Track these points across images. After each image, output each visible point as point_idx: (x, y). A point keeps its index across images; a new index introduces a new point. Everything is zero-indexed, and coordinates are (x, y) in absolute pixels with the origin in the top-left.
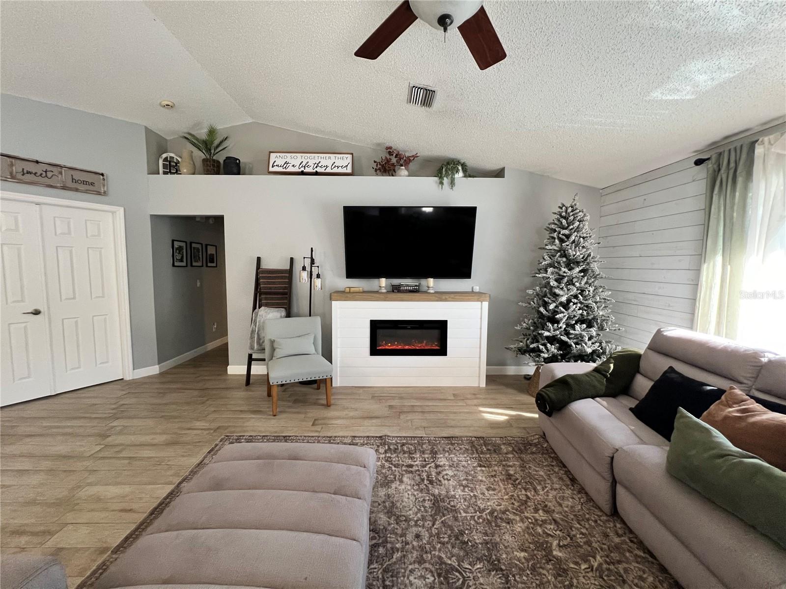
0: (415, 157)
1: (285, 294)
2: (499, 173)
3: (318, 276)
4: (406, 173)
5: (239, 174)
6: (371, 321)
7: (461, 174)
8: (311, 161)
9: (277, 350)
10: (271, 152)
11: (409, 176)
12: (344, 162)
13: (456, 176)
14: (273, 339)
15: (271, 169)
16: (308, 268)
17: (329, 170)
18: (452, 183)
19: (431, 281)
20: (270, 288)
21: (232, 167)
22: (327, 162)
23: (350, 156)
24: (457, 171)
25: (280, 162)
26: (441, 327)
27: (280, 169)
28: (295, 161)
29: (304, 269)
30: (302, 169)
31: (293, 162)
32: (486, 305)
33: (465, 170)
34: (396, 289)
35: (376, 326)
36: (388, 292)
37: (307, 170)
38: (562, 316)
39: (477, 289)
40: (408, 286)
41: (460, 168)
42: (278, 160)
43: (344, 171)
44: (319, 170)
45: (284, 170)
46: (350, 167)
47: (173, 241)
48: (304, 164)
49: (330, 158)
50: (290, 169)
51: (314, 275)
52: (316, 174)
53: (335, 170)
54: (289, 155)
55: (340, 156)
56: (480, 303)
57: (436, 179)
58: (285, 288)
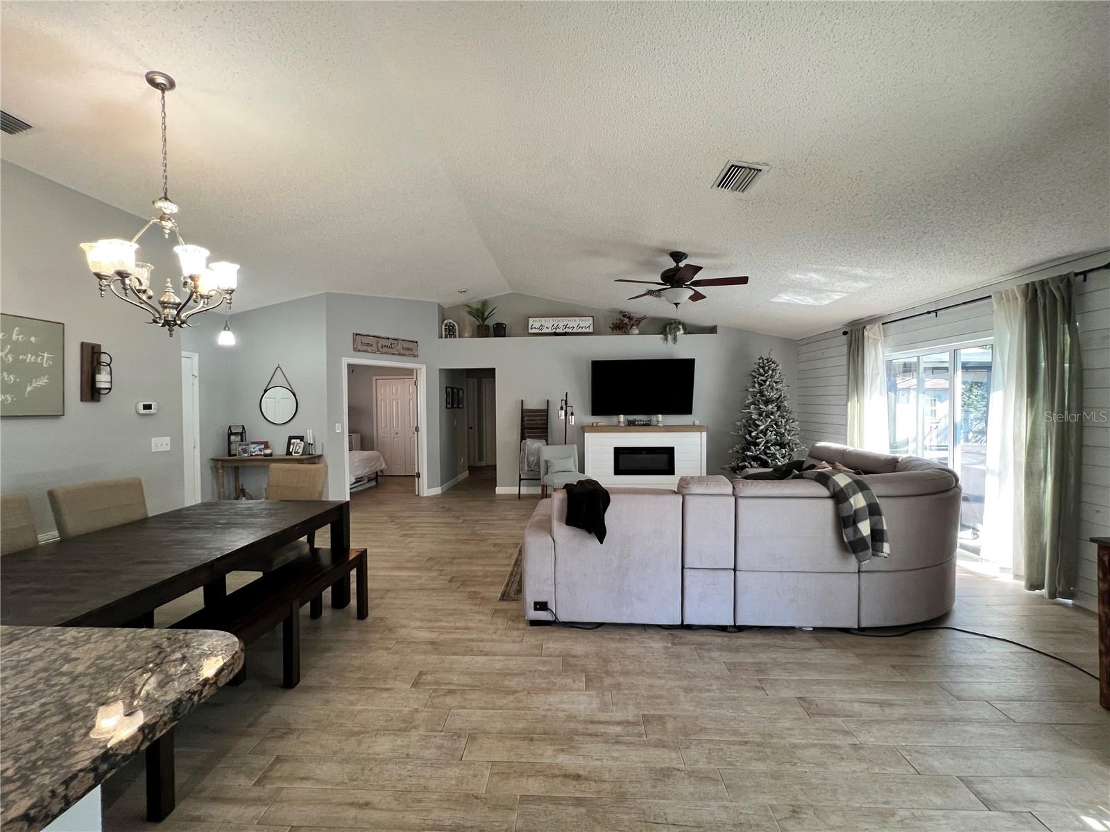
0: (642, 319)
1: (544, 428)
2: (712, 330)
3: (572, 414)
4: (637, 331)
5: (504, 336)
6: (615, 448)
7: (682, 332)
8: (561, 324)
9: (551, 467)
10: (529, 317)
11: (639, 334)
12: (586, 324)
13: (678, 333)
14: (547, 459)
15: (530, 331)
16: (564, 408)
17: (575, 330)
18: (675, 339)
19: (660, 416)
20: (532, 424)
21: (500, 331)
22: (574, 324)
23: (591, 318)
24: (679, 330)
25: (537, 325)
26: (670, 451)
27: (537, 331)
28: (548, 324)
29: (562, 408)
30: (554, 330)
31: (546, 325)
32: (704, 434)
33: (685, 329)
34: (631, 424)
35: (618, 452)
36: (626, 426)
37: (558, 331)
38: (762, 441)
39: (697, 423)
40: (641, 421)
41: (681, 327)
42: (535, 324)
43: (587, 330)
44: (567, 330)
45: (540, 331)
46: (591, 327)
47: (447, 388)
48: (555, 326)
49: (575, 320)
50: (545, 331)
51: (569, 413)
52: (565, 334)
53: (580, 330)
54: (543, 319)
55: (583, 318)
56: (699, 433)
57: (661, 336)
58: (544, 424)
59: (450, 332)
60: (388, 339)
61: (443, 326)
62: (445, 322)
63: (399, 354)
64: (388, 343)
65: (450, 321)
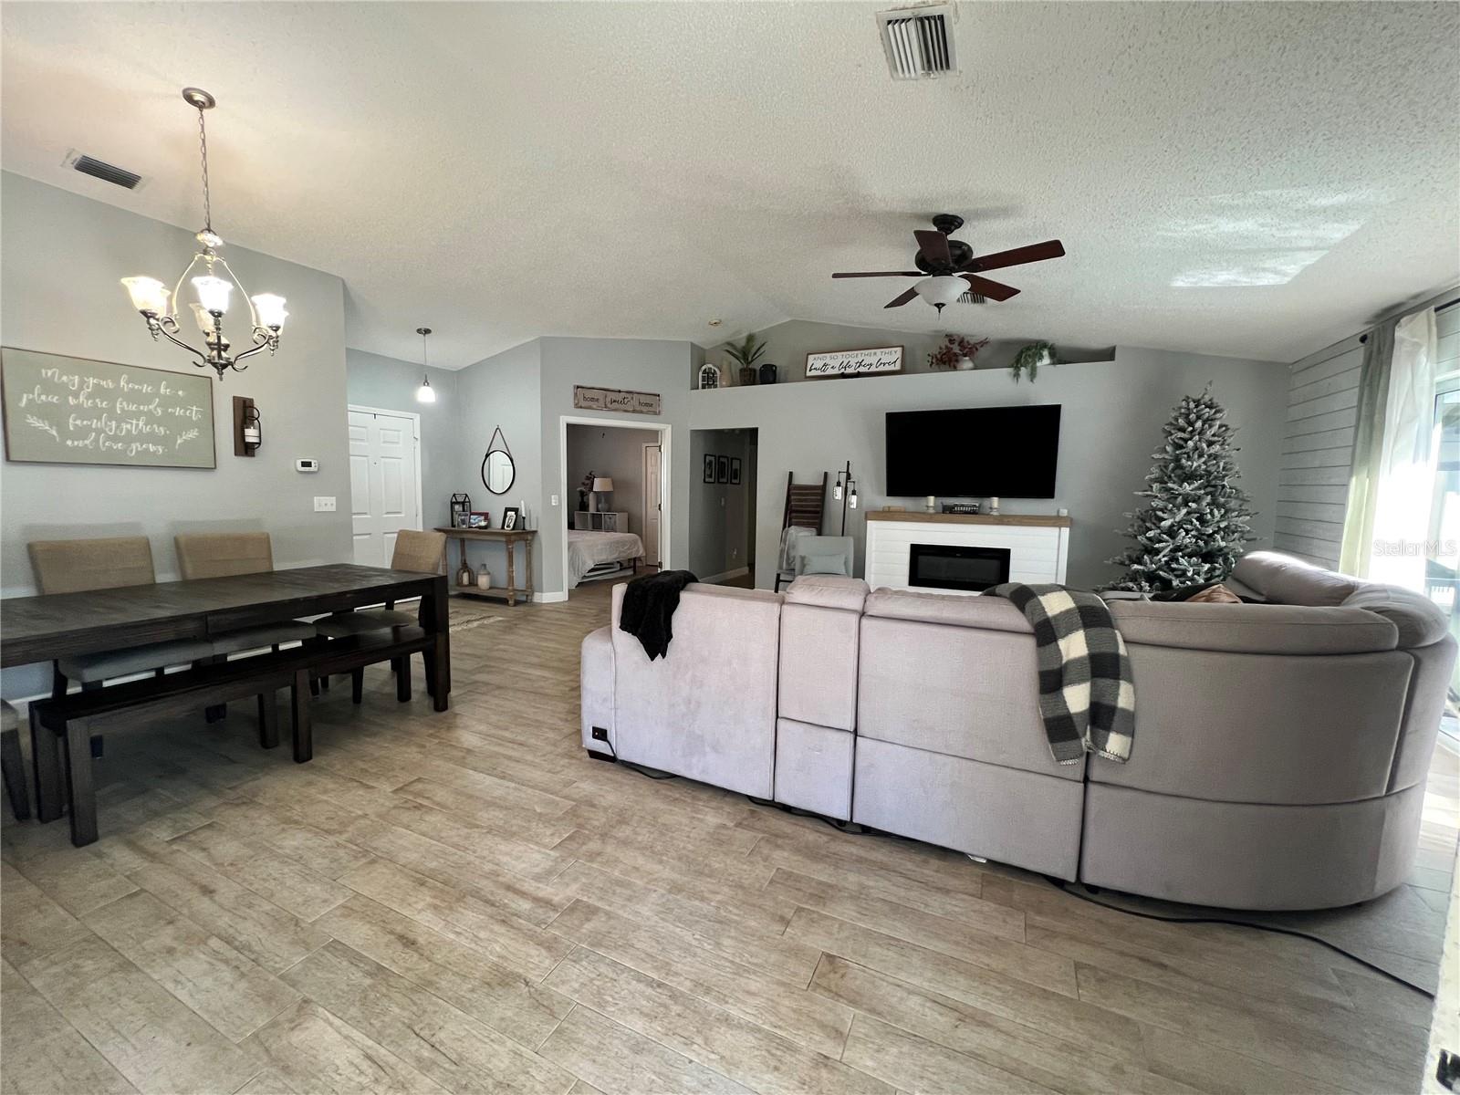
0: (984, 343)
1: (817, 512)
2: (1108, 355)
3: (854, 493)
4: (970, 365)
5: (774, 382)
6: (912, 545)
7: (1046, 361)
8: (852, 360)
9: (807, 567)
10: (808, 354)
11: (975, 368)
12: (892, 357)
13: (1038, 364)
14: (803, 555)
15: (809, 374)
16: (843, 484)
17: (873, 369)
18: (1033, 375)
19: (995, 501)
20: (802, 506)
21: (769, 375)
22: (872, 359)
23: (899, 349)
24: (1041, 358)
25: (819, 364)
26: (1002, 556)
27: (819, 373)
28: (834, 362)
29: (839, 484)
30: (843, 370)
31: (832, 363)
32: (1066, 531)
33: (1053, 355)
34: (949, 510)
35: (917, 551)
36: (937, 513)
37: (849, 371)
38: (1166, 546)
39: (1064, 512)
40: (963, 506)
41: (1045, 353)
42: (816, 362)
43: (892, 368)
44: (862, 369)
45: (823, 373)
46: (898, 363)
47: (706, 455)
48: (844, 364)
49: (875, 354)
50: (830, 372)
51: (849, 492)
52: (858, 375)
53: (881, 368)
54: (828, 355)
55: (887, 350)
56: (1057, 529)
57: (1010, 370)
58: (817, 506)
59: (710, 381)
60: (620, 391)
61: (700, 374)
62: (703, 368)
63: (634, 411)
64: (619, 397)
65: (710, 366)
